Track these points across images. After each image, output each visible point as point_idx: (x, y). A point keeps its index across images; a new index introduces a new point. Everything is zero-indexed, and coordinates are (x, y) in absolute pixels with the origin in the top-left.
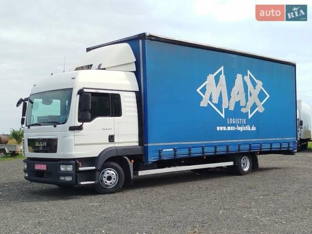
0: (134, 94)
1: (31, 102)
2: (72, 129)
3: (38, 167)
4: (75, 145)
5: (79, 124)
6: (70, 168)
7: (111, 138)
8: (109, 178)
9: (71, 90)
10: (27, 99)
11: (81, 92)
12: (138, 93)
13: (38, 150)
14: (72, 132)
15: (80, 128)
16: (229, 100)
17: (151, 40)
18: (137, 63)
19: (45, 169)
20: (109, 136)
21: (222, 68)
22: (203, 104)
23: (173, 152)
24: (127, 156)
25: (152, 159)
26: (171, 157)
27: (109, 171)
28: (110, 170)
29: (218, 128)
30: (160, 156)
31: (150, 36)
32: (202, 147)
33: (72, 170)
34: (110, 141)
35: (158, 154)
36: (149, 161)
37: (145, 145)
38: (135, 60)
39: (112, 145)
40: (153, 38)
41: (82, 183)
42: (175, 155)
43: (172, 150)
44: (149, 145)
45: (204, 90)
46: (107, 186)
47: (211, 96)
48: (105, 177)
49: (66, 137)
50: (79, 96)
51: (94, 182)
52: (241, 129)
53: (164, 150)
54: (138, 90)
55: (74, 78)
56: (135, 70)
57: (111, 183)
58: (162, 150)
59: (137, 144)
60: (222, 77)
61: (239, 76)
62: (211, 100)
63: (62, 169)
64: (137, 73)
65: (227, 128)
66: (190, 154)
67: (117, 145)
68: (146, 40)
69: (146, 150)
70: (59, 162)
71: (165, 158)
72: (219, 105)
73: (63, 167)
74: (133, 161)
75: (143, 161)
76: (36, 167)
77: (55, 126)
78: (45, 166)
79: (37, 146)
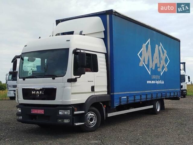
0: (104, 55)
1: (22, 59)
2: (70, 81)
3: (35, 111)
4: (72, 94)
5: (75, 77)
7: (93, 88)
8: (91, 120)
9: (67, 50)
11: (75, 52)
12: (106, 55)
13: (34, 98)
14: (69, 84)
15: (75, 80)
16: (152, 63)
17: (116, 15)
18: (105, 32)
19: (43, 113)
20: (92, 87)
21: (149, 40)
22: (141, 65)
23: (126, 99)
24: (101, 102)
25: (116, 104)
26: (125, 103)
27: (91, 114)
28: (92, 113)
29: (148, 82)
30: (120, 102)
31: (116, 12)
32: (140, 95)
33: (69, 114)
34: (92, 91)
35: (119, 100)
36: (115, 106)
37: (111, 94)
38: (104, 30)
39: (93, 94)
40: (117, 14)
42: (128, 101)
43: (126, 97)
44: (115, 94)
45: (141, 55)
46: (90, 125)
47: (144, 59)
48: (88, 119)
49: (64, 87)
50: (73, 54)
51: (83, 123)
52: (157, 82)
53: (122, 98)
54: (106, 52)
55: (69, 41)
56: (104, 37)
57: (93, 123)
58: (121, 98)
59: (106, 93)
60: (149, 46)
61: (157, 46)
62: (144, 62)
63: (60, 113)
64: (105, 40)
65: (151, 82)
66: (135, 100)
67: (96, 94)
68: (113, 15)
69: (112, 97)
70: (57, 107)
71: (122, 103)
72: (148, 66)
74: (105, 106)
75: (109, 106)
76: (32, 111)
77: (54, 79)
78: (43, 111)
79: (34, 94)
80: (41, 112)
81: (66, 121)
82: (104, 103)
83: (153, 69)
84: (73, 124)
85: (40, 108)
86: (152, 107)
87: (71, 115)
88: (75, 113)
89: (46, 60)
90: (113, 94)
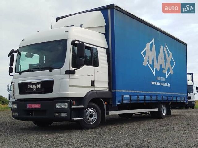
0: (105, 51)
1: (20, 54)
2: (68, 72)
3: (30, 106)
4: (70, 86)
5: (73, 69)
6: (65, 106)
7: (93, 83)
8: (91, 116)
9: (66, 41)
10: (16, 52)
12: (108, 50)
13: (31, 92)
14: (67, 75)
15: (73, 72)
16: (157, 63)
18: (106, 27)
19: (39, 107)
20: (92, 81)
21: (153, 40)
22: (145, 64)
23: (129, 98)
24: (102, 98)
25: (118, 102)
26: (128, 102)
27: (90, 110)
28: (92, 109)
29: (152, 83)
30: (122, 100)
31: (117, 7)
32: (144, 96)
33: (67, 107)
34: (92, 85)
35: (121, 98)
36: (117, 103)
37: (113, 91)
38: (106, 25)
39: (93, 89)
40: (119, 9)
41: (75, 119)
42: (131, 100)
43: (128, 96)
44: (117, 91)
45: (145, 54)
46: (89, 122)
47: (148, 59)
48: (88, 115)
49: (62, 79)
50: (72, 46)
51: (82, 118)
52: (163, 84)
53: (125, 96)
54: (108, 48)
55: (68, 32)
56: (105, 32)
57: (92, 120)
58: (123, 96)
59: (108, 90)
60: (154, 46)
61: (162, 47)
62: (148, 61)
63: (57, 106)
64: (106, 35)
65: (156, 83)
66: (138, 100)
67: (96, 89)
68: (114, 9)
69: (114, 94)
70: (55, 101)
71: (125, 102)
72: (152, 66)
73: (58, 105)
74: (106, 103)
75: (111, 103)
76: (28, 106)
77: (51, 71)
78: (39, 105)
79: (30, 88)
80: (37, 106)
81: (64, 115)
82: (105, 99)
83: (158, 70)
84: (71, 118)
85: (37, 102)
86: (157, 110)
87: (68, 109)
88: (73, 107)
89: (45, 57)
90: (114, 91)
